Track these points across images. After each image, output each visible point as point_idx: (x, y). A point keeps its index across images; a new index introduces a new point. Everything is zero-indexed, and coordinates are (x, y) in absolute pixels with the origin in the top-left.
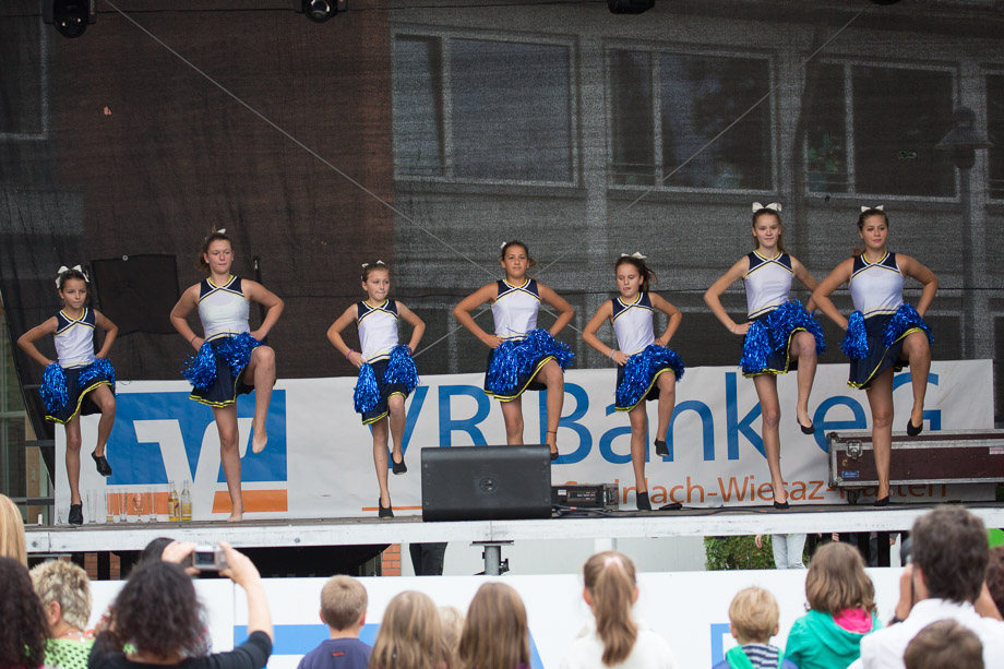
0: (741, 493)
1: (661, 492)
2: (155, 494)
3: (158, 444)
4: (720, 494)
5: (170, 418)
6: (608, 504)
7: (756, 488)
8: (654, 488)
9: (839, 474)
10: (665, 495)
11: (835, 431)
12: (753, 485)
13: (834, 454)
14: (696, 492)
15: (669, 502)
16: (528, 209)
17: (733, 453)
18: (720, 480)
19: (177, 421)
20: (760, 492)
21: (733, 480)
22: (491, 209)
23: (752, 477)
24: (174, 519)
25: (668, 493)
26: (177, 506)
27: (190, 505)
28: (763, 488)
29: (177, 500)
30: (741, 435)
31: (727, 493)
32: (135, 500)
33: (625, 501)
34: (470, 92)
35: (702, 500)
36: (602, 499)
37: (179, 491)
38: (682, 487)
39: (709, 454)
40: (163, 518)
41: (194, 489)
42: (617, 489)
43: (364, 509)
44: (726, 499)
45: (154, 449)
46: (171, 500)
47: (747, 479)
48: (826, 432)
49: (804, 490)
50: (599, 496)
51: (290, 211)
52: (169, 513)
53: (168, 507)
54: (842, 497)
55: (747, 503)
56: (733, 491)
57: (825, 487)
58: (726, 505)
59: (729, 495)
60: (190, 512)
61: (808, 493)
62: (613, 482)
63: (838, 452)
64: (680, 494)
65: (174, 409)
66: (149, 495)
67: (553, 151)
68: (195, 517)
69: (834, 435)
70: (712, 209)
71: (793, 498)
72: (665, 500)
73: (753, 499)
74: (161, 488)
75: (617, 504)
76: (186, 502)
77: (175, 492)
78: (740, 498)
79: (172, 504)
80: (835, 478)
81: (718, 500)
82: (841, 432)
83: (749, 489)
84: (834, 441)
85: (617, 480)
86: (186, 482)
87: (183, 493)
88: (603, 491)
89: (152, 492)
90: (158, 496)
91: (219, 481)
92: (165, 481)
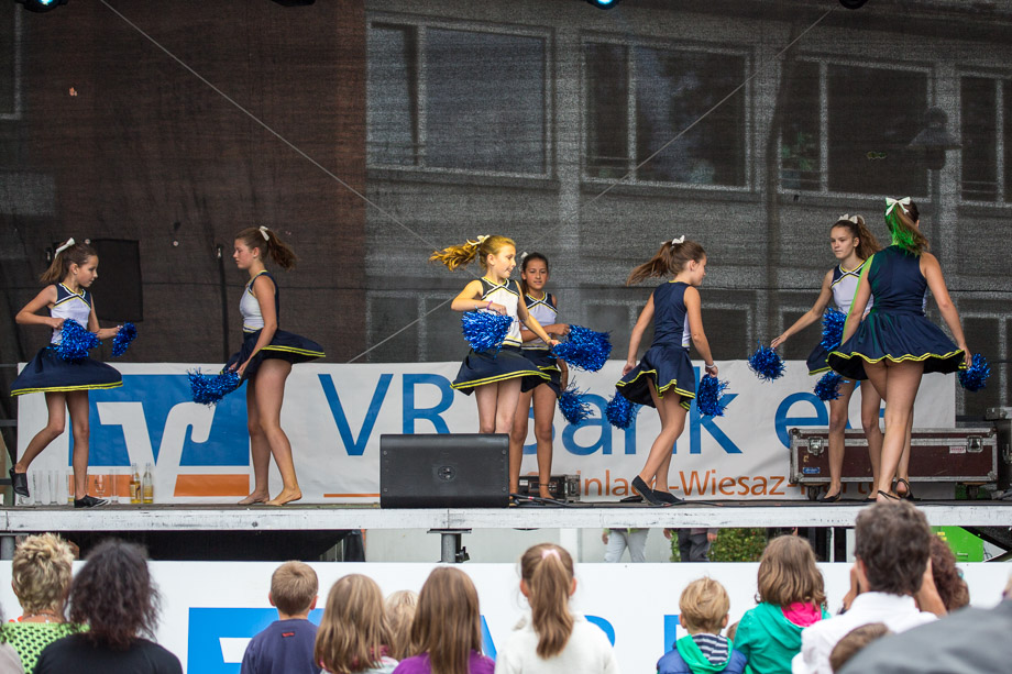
0: (702, 486)
1: (622, 484)
2: (117, 476)
3: (121, 425)
4: (681, 488)
5: (133, 400)
6: (569, 495)
7: (717, 483)
8: (616, 481)
9: (800, 470)
10: (626, 487)
11: (798, 427)
12: (714, 479)
13: (796, 449)
15: (630, 495)
16: (495, 202)
17: (695, 447)
18: (681, 473)
19: (140, 404)
20: (721, 486)
21: (694, 473)
22: (458, 201)
23: (714, 471)
24: (136, 502)
26: (139, 488)
27: (152, 487)
28: (725, 482)
29: (138, 482)
30: (703, 430)
31: (688, 487)
32: (96, 482)
33: (587, 493)
34: (441, 84)
36: (564, 491)
37: (141, 474)
40: (125, 500)
41: (156, 472)
42: (578, 480)
43: (326, 496)
44: (688, 492)
45: (117, 431)
46: (132, 483)
47: (708, 473)
48: (788, 428)
49: (765, 485)
50: (561, 487)
51: (255, 199)
52: (131, 496)
53: (130, 489)
54: (803, 493)
55: (708, 497)
56: (695, 485)
57: (786, 483)
59: (691, 489)
60: (152, 494)
61: (769, 488)
62: (575, 473)
63: (800, 448)
65: (138, 392)
66: (110, 477)
67: (522, 145)
68: (157, 501)
69: (796, 432)
70: (681, 206)
71: (754, 493)
72: (626, 493)
73: (714, 493)
74: (123, 470)
75: (578, 495)
76: (148, 485)
77: (137, 474)
78: (701, 492)
79: (134, 487)
80: (796, 474)
82: (803, 428)
83: (710, 483)
84: (795, 437)
85: (579, 472)
86: (148, 465)
87: (145, 476)
88: (565, 482)
89: (114, 473)
90: (120, 478)
91: (182, 464)
92: (127, 463)
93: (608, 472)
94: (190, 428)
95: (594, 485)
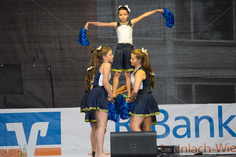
0: (224, 149)
1: (195, 148)
2: (13, 149)
3: (15, 131)
4: (216, 149)
6: (176, 153)
7: (230, 148)
8: (192, 147)
10: (196, 150)
14: (207, 149)
15: (198, 152)
17: (221, 135)
18: (216, 144)
21: (221, 144)
23: (228, 144)
25: (197, 149)
26: (21, 154)
28: (232, 148)
29: (21, 151)
30: (224, 128)
31: (219, 149)
32: (6, 152)
33: (182, 152)
35: (210, 152)
36: (174, 151)
37: (22, 148)
38: (202, 147)
39: (212, 135)
41: (27, 148)
42: (179, 147)
44: (219, 151)
45: (13, 133)
46: (19, 152)
47: (226, 144)
50: (173, 150)
51: (61, 49)
52: (19, 156)
53: (18, 154)
56: (221, 149)
58: (219, 153)
64: (202, 149)
67: (156, 27)
70: (213, 48)
72: (196, 152)
73: (228, 151)
74: (16, 147)
75: (179, 153)
76: (25, 152)
77: (21, 149)
78: (224, 151)
79: (20, 153)
81: (216, 152)
83: (227, 148)
85: (179, 144)
86: (25, 145)
87: (24, 149)
88: (174, 148)
89: (12, 149)
90: (14, 150)
91: (37, 144)
92: (17, 145)
93: (189, 144)
94: (39, 132)
95: (184, 149)
